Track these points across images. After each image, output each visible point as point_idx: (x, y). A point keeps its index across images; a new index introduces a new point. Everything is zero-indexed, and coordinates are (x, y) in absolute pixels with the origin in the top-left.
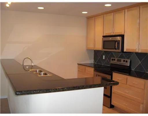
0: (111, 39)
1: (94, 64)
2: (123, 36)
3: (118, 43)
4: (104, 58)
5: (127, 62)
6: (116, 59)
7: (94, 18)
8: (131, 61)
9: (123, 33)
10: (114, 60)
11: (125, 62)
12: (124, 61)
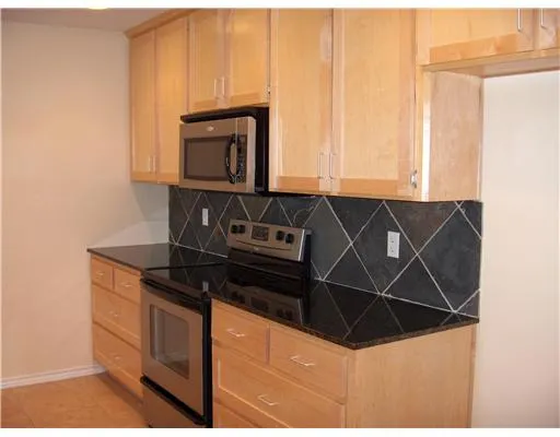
0: (211, 129)
1: (171, 246)
2: (262, 115)
3: (239, 150)
4: (205, 222)
5: (290, 239)
6: (249, 226)
7: (153, 32)
8: (308, 238)
9: (262, 100)
10: (242, 230)
11: (283, 244)
12: (280, 236)
